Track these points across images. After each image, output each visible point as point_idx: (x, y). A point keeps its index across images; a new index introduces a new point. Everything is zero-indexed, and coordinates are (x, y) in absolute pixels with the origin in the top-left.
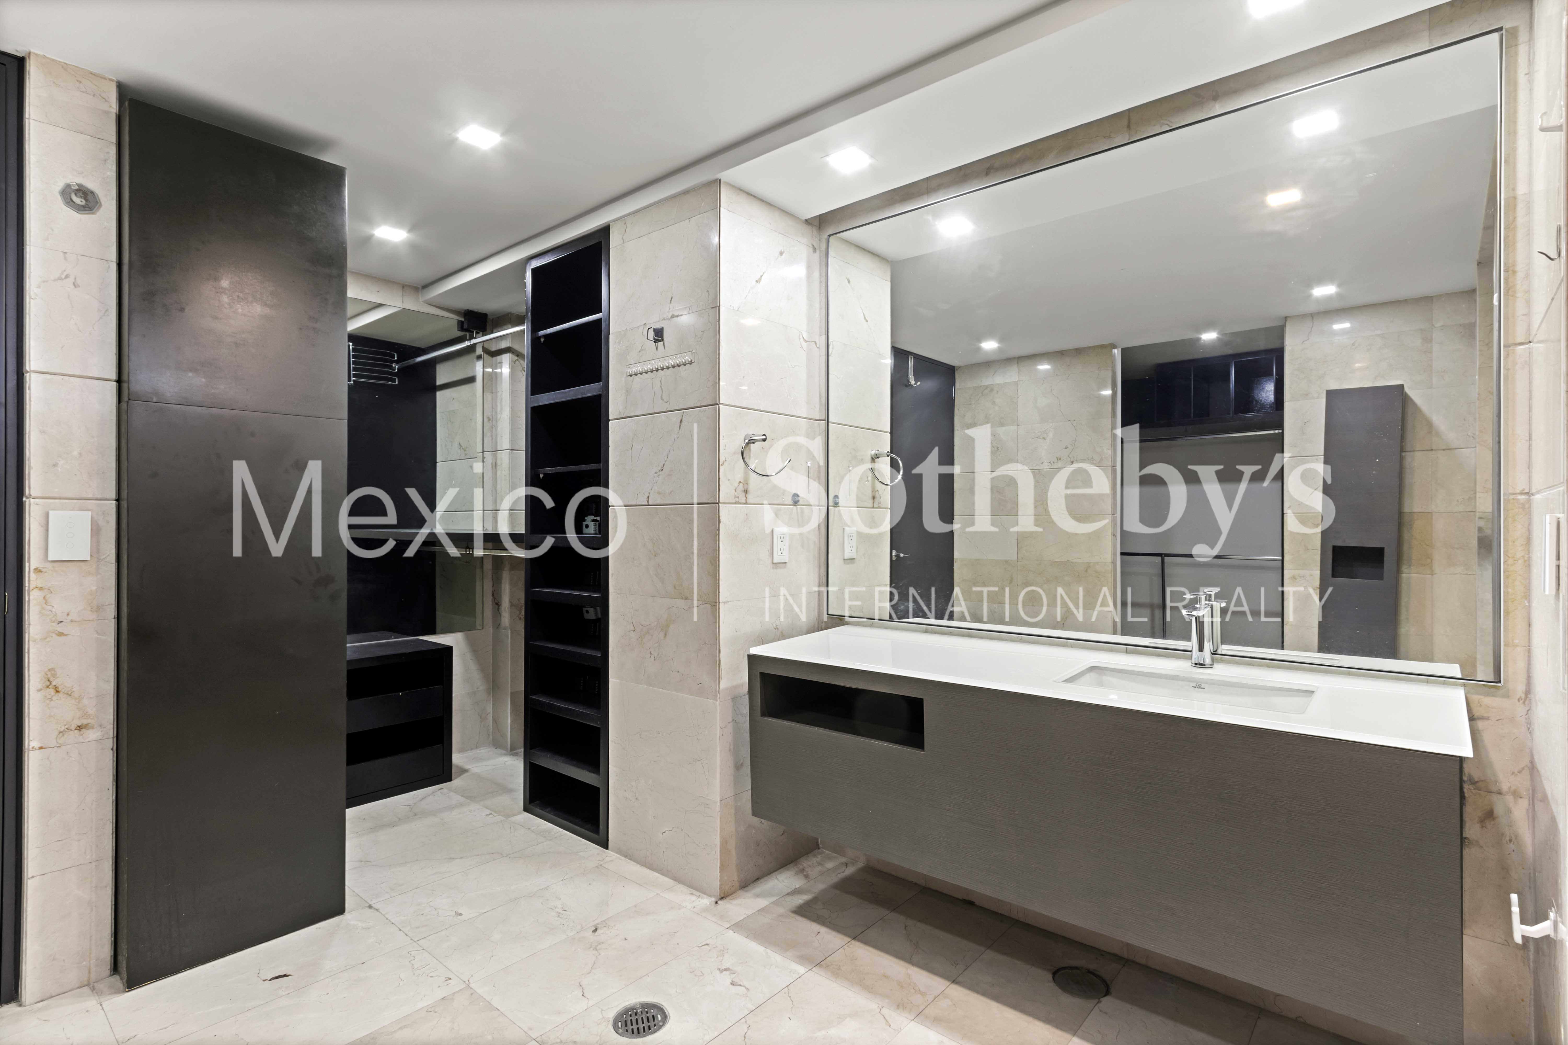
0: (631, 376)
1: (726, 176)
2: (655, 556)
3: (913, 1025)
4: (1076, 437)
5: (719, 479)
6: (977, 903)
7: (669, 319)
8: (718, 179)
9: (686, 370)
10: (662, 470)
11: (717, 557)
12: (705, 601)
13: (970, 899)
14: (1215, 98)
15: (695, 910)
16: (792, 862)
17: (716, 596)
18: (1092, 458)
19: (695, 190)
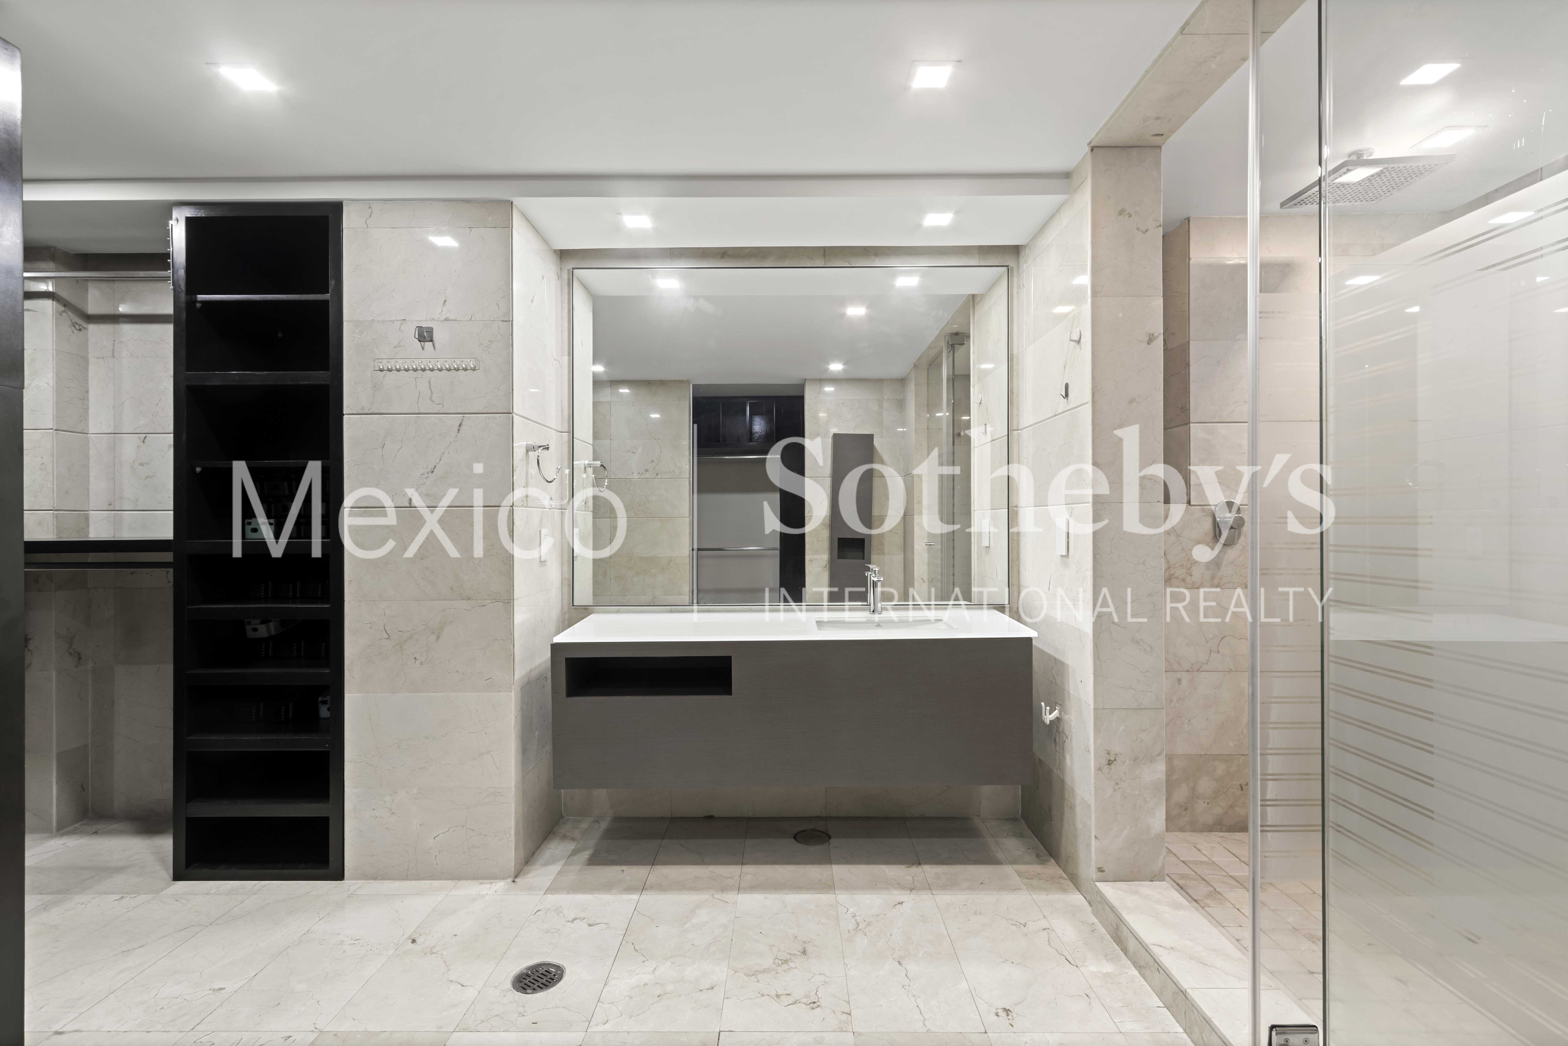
0: (381, 370)
1: (518, 201)
2: (422, 559)
3: (740, 896)
4: (661, 453)
5: (513, 483)
6: (715, 816)
7: (442, 321)
8: (510, 201)
9: (466, 375)
10: (432, 472)
11: (511, 557)
12: (495, 599)
13: (711, 815)
14: (876, 255)
15: (498, 893)
16: (550, 833)
17: (511, 593)
18: (673, 471)
19: (478, 202)
